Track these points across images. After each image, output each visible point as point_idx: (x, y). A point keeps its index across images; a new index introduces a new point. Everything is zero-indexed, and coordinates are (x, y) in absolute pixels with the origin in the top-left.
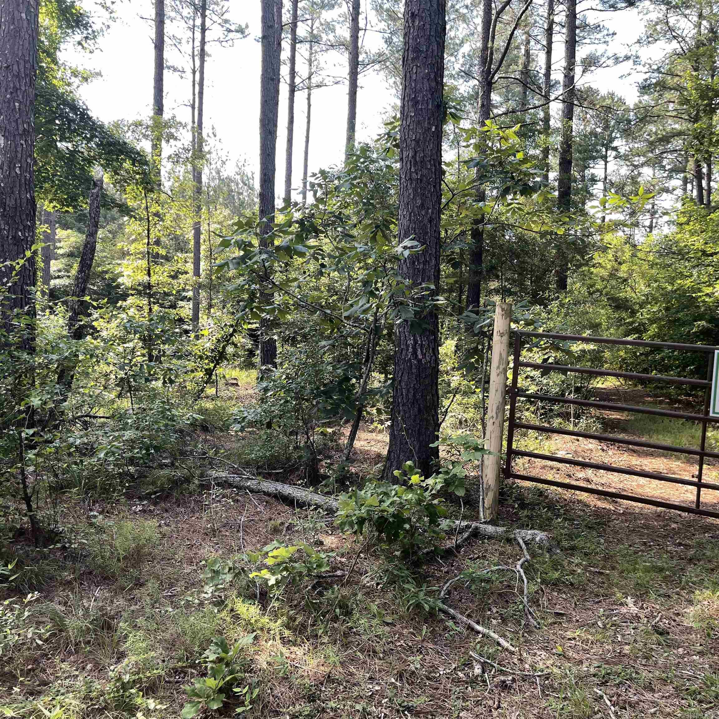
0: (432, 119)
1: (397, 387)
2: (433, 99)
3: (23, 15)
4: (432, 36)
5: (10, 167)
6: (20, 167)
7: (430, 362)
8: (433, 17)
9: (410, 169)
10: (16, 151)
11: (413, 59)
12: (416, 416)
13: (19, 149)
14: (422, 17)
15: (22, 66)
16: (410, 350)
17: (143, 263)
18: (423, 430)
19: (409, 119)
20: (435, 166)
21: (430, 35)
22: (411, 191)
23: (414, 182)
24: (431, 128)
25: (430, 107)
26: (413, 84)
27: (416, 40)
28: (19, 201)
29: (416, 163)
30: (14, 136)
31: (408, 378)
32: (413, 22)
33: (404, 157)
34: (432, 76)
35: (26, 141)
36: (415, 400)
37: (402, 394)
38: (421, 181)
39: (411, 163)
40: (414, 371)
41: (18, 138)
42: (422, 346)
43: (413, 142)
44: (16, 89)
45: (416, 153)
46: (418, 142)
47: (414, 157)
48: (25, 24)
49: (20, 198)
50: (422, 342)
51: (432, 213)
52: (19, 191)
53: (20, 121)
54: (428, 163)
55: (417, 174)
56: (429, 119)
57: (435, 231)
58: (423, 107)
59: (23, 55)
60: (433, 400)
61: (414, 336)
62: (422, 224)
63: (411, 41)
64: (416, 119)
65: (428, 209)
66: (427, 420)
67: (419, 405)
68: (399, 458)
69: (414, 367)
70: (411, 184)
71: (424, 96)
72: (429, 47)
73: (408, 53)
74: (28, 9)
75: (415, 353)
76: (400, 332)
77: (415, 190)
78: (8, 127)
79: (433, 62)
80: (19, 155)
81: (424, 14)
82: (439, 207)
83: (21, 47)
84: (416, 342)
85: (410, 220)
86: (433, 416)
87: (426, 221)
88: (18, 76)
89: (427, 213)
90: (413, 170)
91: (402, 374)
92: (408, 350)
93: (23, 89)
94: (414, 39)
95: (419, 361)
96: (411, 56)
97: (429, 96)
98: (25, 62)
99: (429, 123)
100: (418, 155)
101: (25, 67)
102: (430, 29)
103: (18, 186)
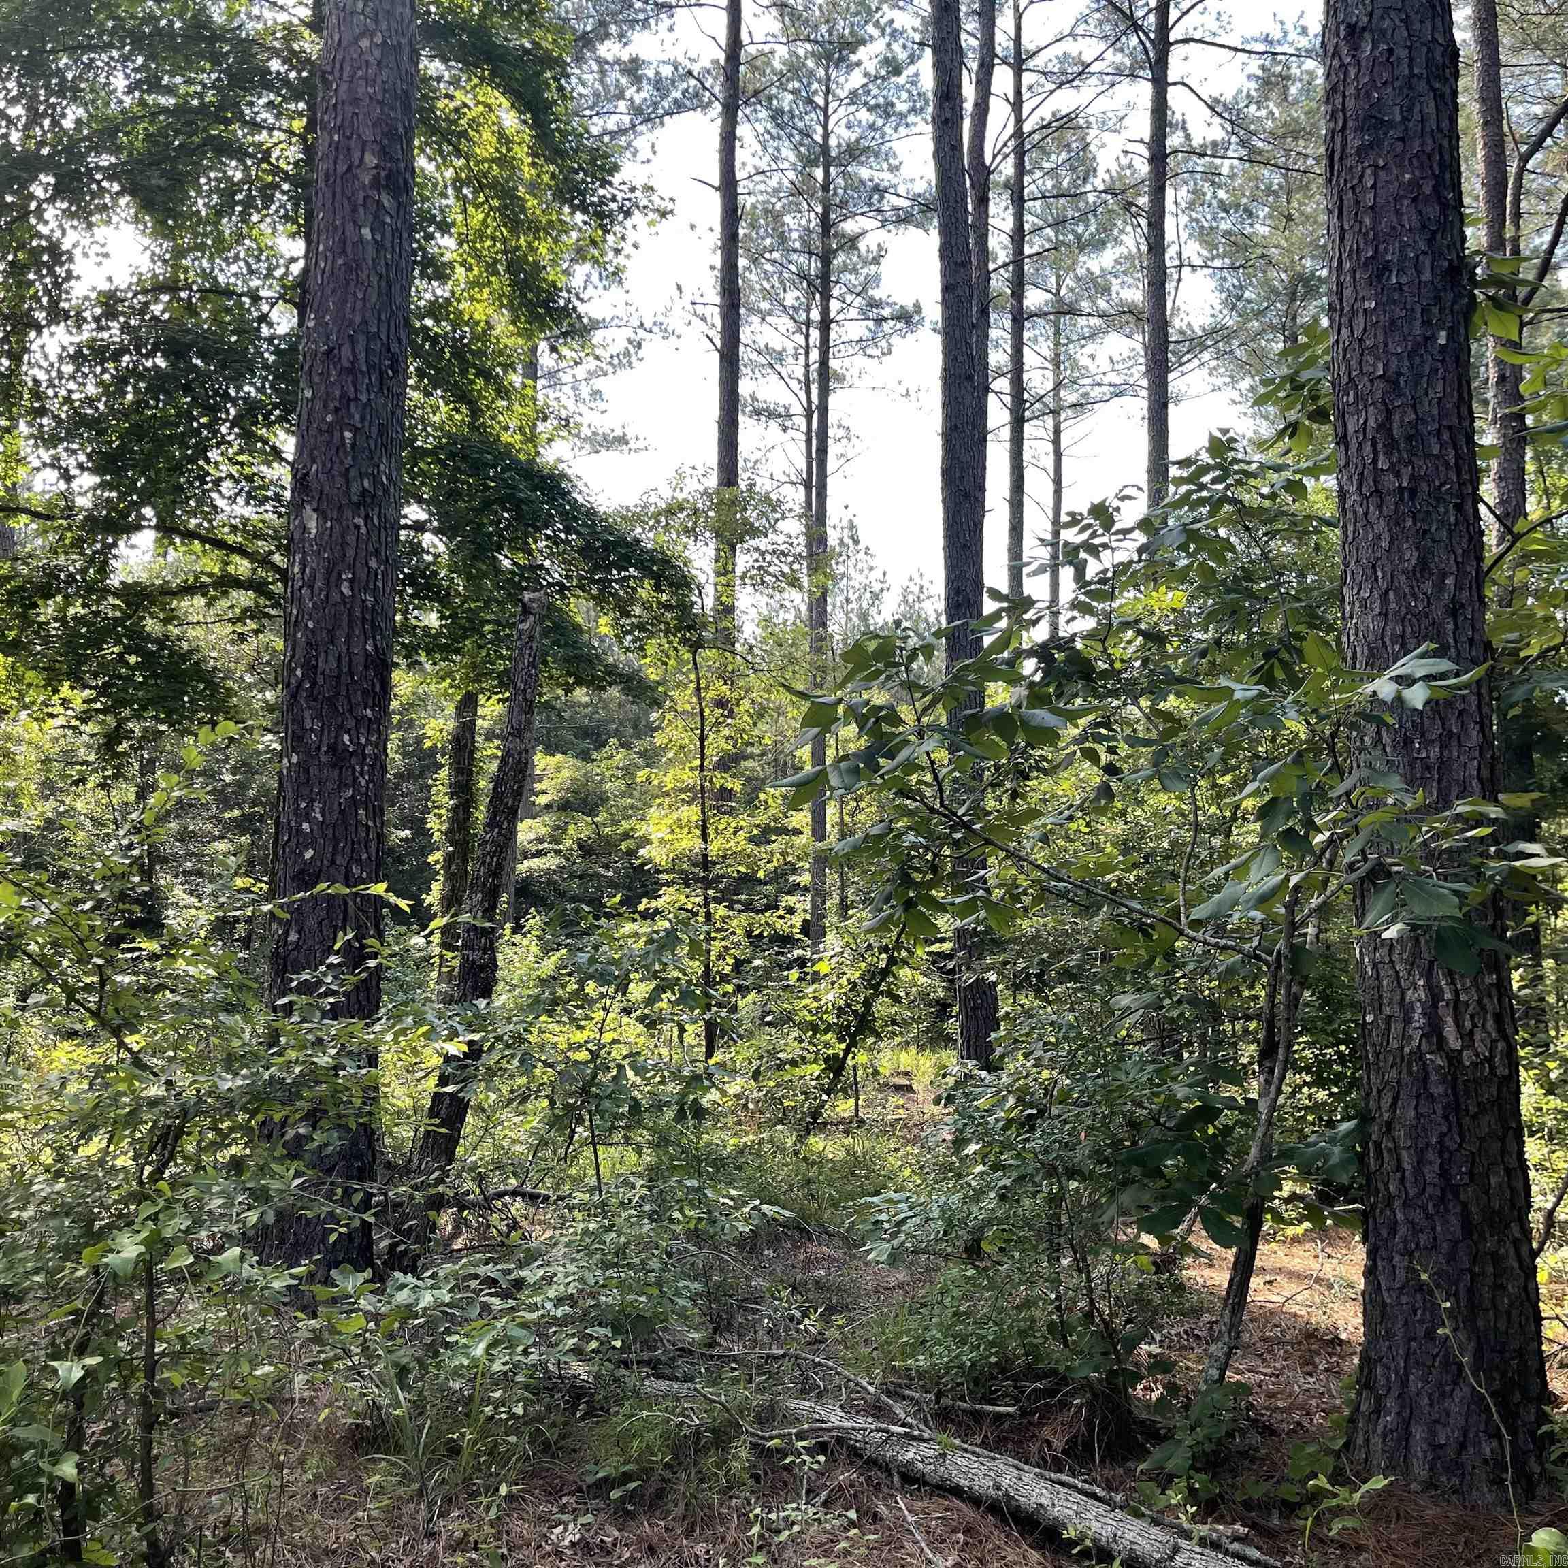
0: (1435, 310)
1: (1378, 1145)
2: (1437, 255)
3: (366, 232)
4: (1419, 77)
5: (328, 584)
6: (351, 581)
7: (1490, 1060)
8: (1417, 26)
9: (1375, 461)
10: (344, 545)
11: (1361, 152)
12: (1455, 1243)
13: (350, 539)
14: (1383, 33)
15: (360, 347)
16: (1418, 1019)
17: (692, 813)
18: (1486, 1293)
19: (1360, 320)
20: (1455, 446)
21: (1412, 75)
22: (1381, 527)
23: (1391, 500)
24: (1434, 337)
25: (1427, 276)
26: (1367, 221)
27: (1368, 95)
28: (345, 661)
29: (1391, 446)
30: (340, 508)
31: (1419, 1116)
32: (1355, 49)
33: (1351, 429)
34: (1427, 190)
35: (367, 518)
36: (1449, 1189)
37: (1399, 1167)
38: (1413, 492)
39: (1374, 445)
40: (1437, 1090)
41: (348, 513)
42: (1457, 1007)
43: (1380, 385)
44: (346, 400)
45: (1389, 413)
46: (1396, 383)
47: (1384, 426)
48: (371, 252)
49: (350, 653)
50: (1457, 993)
51: (1458, 586)
52: (348, 638)
53: (353, 473)
54: (1434, 440)
55: (1398, 475)
56: (1424, 311)
57: (1471, 641)
58: (1404, 280)
59: (365, 322)
60: (1513, 1190)
61: (1428, 975)
62: (1425, 623)
63: (1351, 103)
64: (1384, 319)
65: (1443, 575)
66: (1496, 1258)
67: (1465, 1205)
68: (1404, 1383)
69: (1434, 1077)
70: (1380, 507)
71: (1404, 246)
72: (1410, 109)
73: (1344, 139)
74: (376, 217)
75: (1434, 1030)
76: (1375, 965)
77: (1395, 521)
78: (326, 490)
79: (1428, 149)
80: (350, 553)
81: (1387, 23)
82: (1479, 567)
83: (359, 305)
84: (1434, 995)
85: (1384, 614)
86: (1516, 1243)
87: (1438, 612)
88: (352, 370)
89: (1440, 586)
90: (1383, 464)
91: (1395, 1099)
92: (1408, 1020)
93: (364, 398)
94: (1363, 94)
95: (1454, 1058)
96: (1354, 142)
97: (1422, 245)
98: (371, 337)
99: (1426, 323)
100: (1397, 418)
101: (368, 349)
102: (1411, 59)
103: (345, 624)
